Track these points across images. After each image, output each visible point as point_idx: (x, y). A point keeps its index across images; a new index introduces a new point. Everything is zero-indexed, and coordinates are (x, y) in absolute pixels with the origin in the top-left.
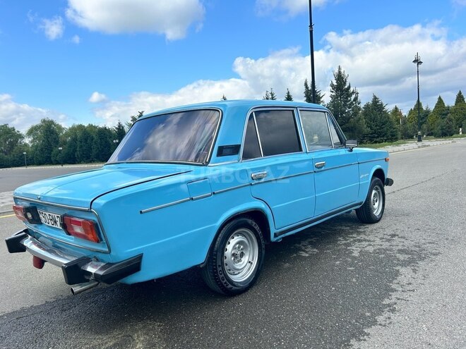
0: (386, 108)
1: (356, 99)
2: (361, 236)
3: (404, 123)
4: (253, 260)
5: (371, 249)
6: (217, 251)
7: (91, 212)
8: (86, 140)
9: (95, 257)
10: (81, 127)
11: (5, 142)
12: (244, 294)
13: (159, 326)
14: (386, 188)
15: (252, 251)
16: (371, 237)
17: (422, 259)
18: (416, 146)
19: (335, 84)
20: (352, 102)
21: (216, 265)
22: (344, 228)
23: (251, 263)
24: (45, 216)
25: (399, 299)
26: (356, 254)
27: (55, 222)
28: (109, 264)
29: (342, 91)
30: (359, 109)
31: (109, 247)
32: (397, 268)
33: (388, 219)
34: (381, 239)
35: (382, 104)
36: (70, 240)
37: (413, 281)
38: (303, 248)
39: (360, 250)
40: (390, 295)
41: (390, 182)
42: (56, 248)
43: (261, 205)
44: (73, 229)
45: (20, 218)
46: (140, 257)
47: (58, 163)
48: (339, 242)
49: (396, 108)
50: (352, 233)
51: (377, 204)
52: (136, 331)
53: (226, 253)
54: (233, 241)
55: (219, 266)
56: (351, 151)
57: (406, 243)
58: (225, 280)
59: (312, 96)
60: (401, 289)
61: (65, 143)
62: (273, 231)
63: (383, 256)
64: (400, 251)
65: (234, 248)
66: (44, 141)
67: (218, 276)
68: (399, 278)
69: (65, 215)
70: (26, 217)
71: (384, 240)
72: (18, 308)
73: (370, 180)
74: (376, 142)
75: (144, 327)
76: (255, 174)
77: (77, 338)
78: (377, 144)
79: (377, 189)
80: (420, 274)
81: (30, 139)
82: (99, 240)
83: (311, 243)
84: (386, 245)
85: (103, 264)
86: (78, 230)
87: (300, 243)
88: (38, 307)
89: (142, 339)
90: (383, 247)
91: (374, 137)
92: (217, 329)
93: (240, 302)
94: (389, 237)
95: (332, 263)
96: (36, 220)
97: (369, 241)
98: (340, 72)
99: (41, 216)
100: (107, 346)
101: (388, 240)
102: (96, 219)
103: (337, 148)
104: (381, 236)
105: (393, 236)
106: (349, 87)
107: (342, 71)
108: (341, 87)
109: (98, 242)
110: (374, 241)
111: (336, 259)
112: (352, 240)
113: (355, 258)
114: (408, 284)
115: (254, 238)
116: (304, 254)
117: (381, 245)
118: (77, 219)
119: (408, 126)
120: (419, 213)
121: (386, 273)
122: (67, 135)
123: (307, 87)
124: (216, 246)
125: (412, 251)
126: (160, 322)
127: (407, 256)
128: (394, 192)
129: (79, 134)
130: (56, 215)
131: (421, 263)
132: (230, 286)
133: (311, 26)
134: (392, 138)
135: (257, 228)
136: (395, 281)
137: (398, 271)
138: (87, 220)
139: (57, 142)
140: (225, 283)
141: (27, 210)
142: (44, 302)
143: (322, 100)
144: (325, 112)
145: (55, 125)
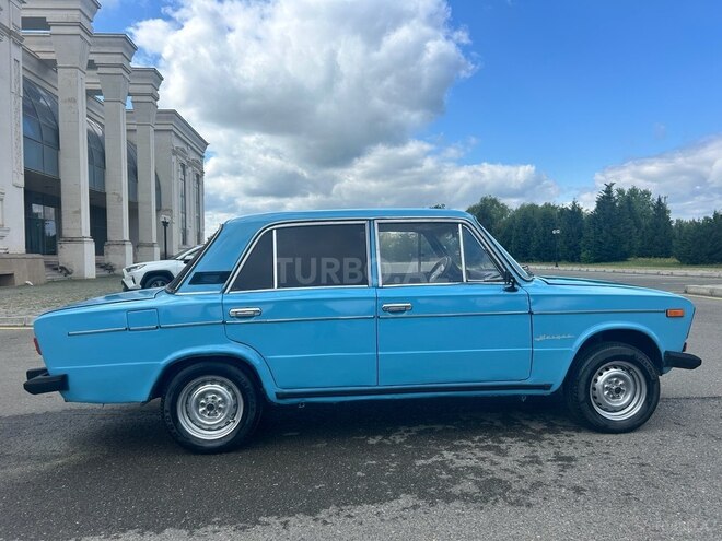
8: (525, 228)
10: (532, 208)
46: (61, 377)
58: (175, 429)
76: (237, 310)
132: (183, 439)
145: (498, 205)
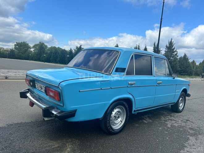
0: (189, 60)
1: (176, 54)
2: (172, 118)
3: (196, 68)
4: (123, 120)
5: (176, 125)
6: (108, 114)
7: (59, 87)
8: (56, 53)
9: (56, 107)
10: (55, 48)
11: (23, 49)
12: (116, 135)
13: (78, 142)
14: (187, 98)
15: (123, 116)
16: (177, 119)
17: (200, 134)
18: (201, 80)
19: (168, 46)
20: (174, 55)
21: (107, 120)
22: (164, 112)
23: (122, 122)
24: (38, 85)
25: (188, 151)
26: (169, 126)
27: (42, 88)
28: (62, 112)
29: (170, 49)
30: (177, 59)
31: (63, 104)
32: (188, 136)
33: (185, 112)
34: (181, 121)
35: (188, 58)
36: (47, 98)
37: (195, 144)
38: (145, 118)
39: (171, 124)
40: (184, 149)
41: (189, 95)
42: (39, 99)
43: (131, 97)
44: (49, 94)
45: (27, 84)
46: (75, 111)
47: (42, 61)
48: (161, 119)
49: (194, 61)
50: (168, 116)
51: (181, 104)
52: (68, 142)
53: (112, 115)
54: (116, 111)
55: (108, 120)
56: (174, 78)
57: (194, 125)
58: (110, 127)
59: (157, 50)
60: (189, 147)
61: (47, 53)
62: (134, 109)
63: (182, 129)
64: (190, 128)
65: (116, 113)
66: (39, 51)
67: (107, 125)
68: (189, 141)
69: (47, 87)
70: (30, 84)
71: (183, 122)
72: (20, 122)
73: (180, 93)
74: (182, 75)
75: (71, 141)
76: (130, 82)
77: (42, 140)
78: (183, 76)
79: (182, 98)
80: (199, 141)
81: (33, 49)
82: (60, 100)
83: (148, 117)
84: (183, 124)
85: (59, 111)
86: (51, 94)
87: (143, 116)
88: (28, 123)
89: (70, 146)
90: (182, 125)
91: (181, 72)
92: (103, 149)
93: (114, 138)
94: (185, 121)
95: (158, 128)
96: (34, 86)
97: (176, 121)
98: (171, 41)
99: (36, 85)
100: (55, 146)
101: (185, 122)
102: (60, 91)
103: (168, 76)
104: (182, 119)
105: (187, 120)
106: (174, 49)
107: (172, 41)
108: (170, 48)
109: (59, 101)
110: (178, 121)
111: (160, 127)
112: (168, 119)
113: (168, 128)
114: (193, 145)
115: (125, 111)
116: (145, 122)
117: (181, 124)
118: (52, 89)
119: (198, 70)
120: (200, 112)
121: (183, 138)
122: (48, 50)
123: (155, 45)
124: (108, 111)
125: (196, 129)
126: (79, 140)
127: (193, 132)
128: (189, 100)
129: (53, 50)
130: (43, 86)
131: (199, 136)
132: (111, 130)
133: (161, 19)
134: (190, 74)
135: (127, 106)
136: (187, 143)
137: (189, 138)
138: (56, 91)
139: (44, 52)
140: (109, 128)
141: (31, 81)
142: (31, 122)
143: (161, 52)
144: (165, 59)
145: (44, 45)
